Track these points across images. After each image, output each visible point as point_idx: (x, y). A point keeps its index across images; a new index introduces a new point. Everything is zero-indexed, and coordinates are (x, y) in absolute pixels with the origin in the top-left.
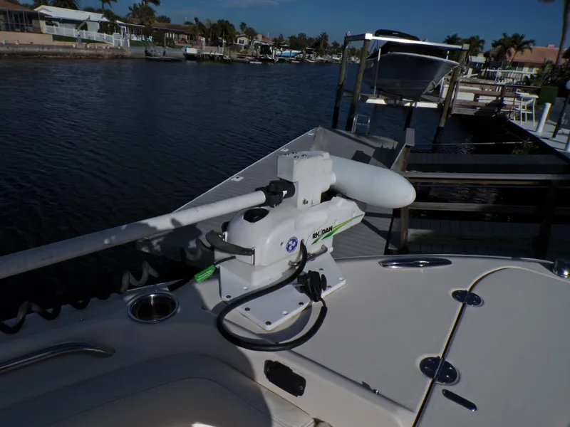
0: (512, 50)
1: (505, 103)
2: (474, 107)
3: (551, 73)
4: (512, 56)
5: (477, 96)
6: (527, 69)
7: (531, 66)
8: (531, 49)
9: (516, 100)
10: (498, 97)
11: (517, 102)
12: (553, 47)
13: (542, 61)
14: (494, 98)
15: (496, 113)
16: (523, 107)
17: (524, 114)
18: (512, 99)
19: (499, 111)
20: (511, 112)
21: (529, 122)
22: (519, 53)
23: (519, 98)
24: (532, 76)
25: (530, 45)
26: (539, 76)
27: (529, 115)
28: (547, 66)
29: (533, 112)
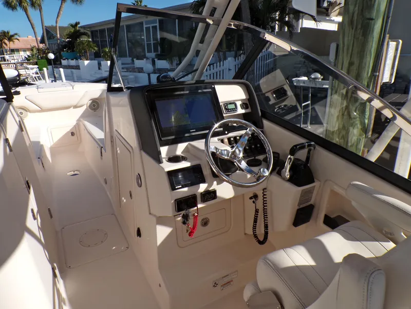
0: (6, 41)
1: (21, 73)
3: (38, 53)
4: (8, 45)
6: (23, 52)
7: (25, 50)
8: (18, 39)
9: (26, 70)
11: (28, 72)
12: (31, 37)
13: (29, 47)
15: (19, 80)
16: (33, 73)
17: (35, 77)
18: (24, 70)
19: (20, 79)
20: (27, 78)
21: (40, 81)
22: (11, 43)
23: (27, 69)
24: (29, 56)
25: (16, 37)
26: (33, 55)
27: (38, 77)
28: (34, 49)
29: (40, 75)
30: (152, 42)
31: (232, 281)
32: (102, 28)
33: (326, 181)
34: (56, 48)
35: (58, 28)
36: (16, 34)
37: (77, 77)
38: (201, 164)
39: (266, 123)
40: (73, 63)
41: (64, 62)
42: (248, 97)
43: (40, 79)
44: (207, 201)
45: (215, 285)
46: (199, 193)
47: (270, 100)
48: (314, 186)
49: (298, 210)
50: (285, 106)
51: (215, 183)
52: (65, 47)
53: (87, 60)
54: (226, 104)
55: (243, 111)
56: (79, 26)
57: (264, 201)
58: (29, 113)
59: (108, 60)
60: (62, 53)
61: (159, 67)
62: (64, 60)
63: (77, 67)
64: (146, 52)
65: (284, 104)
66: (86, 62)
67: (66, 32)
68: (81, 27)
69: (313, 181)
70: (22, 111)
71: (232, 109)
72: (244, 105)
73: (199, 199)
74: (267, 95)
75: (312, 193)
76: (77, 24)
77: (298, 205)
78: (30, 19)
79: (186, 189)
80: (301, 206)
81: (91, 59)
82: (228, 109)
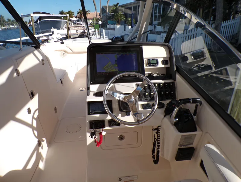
2: (77, 35)
5: (77, 31)
8: (89, 14)
10: (83, 30)
14: (82, 31)
16: (91, 32)
17: (92, 34)
24: (92, 23)
25: (89, 12)
26: (94, 22)
27: (94, 34)
28: (94, 19)
29: (94, 33)
30: (157, 14)
31: (133, 180)
32: (130, 6)
33: (207, 132)
34: (106, 18)
35: (108, 7)
36: (89, 11)
37: (111, 34)
38: (112, 100)
39: (178, 76)
40: (112, 26)
41: (108, 26)
42: (169, 56)
43: (94, 35)
44: (112, 126)
45: (120, 180)
46: (107, 119)
47: (188, 59)
48: (196, 135)
49: (179, 149)
50: (203, 65)
51: (120, 115)
52: (110, 17)
53: (119, 25)
54: (150, 60)
55: (163, 66)
56: (118, 5)
57: (158, 135)
58: (67, 54)
59: (129, 25)
60: (108, 21)
61: (157, 31)
62: (108, 25)
63: (114, 29)
64: (153, 20)
65: (203, 63)
66: (118, 26)
67: (111, 9)
68: (120, 6)
69: (196, 130)
70: (64, 52)
71: (154, 64)
72: (165, 62)
73: (107, 123)
74: (186, 55)
75: (194, 139)
76: (118, 4)
77: (179, 146)
78: (94, 2)
79: (98, 115)
80: (182, 147)
81: (122, 25)
82: (150, 64)
